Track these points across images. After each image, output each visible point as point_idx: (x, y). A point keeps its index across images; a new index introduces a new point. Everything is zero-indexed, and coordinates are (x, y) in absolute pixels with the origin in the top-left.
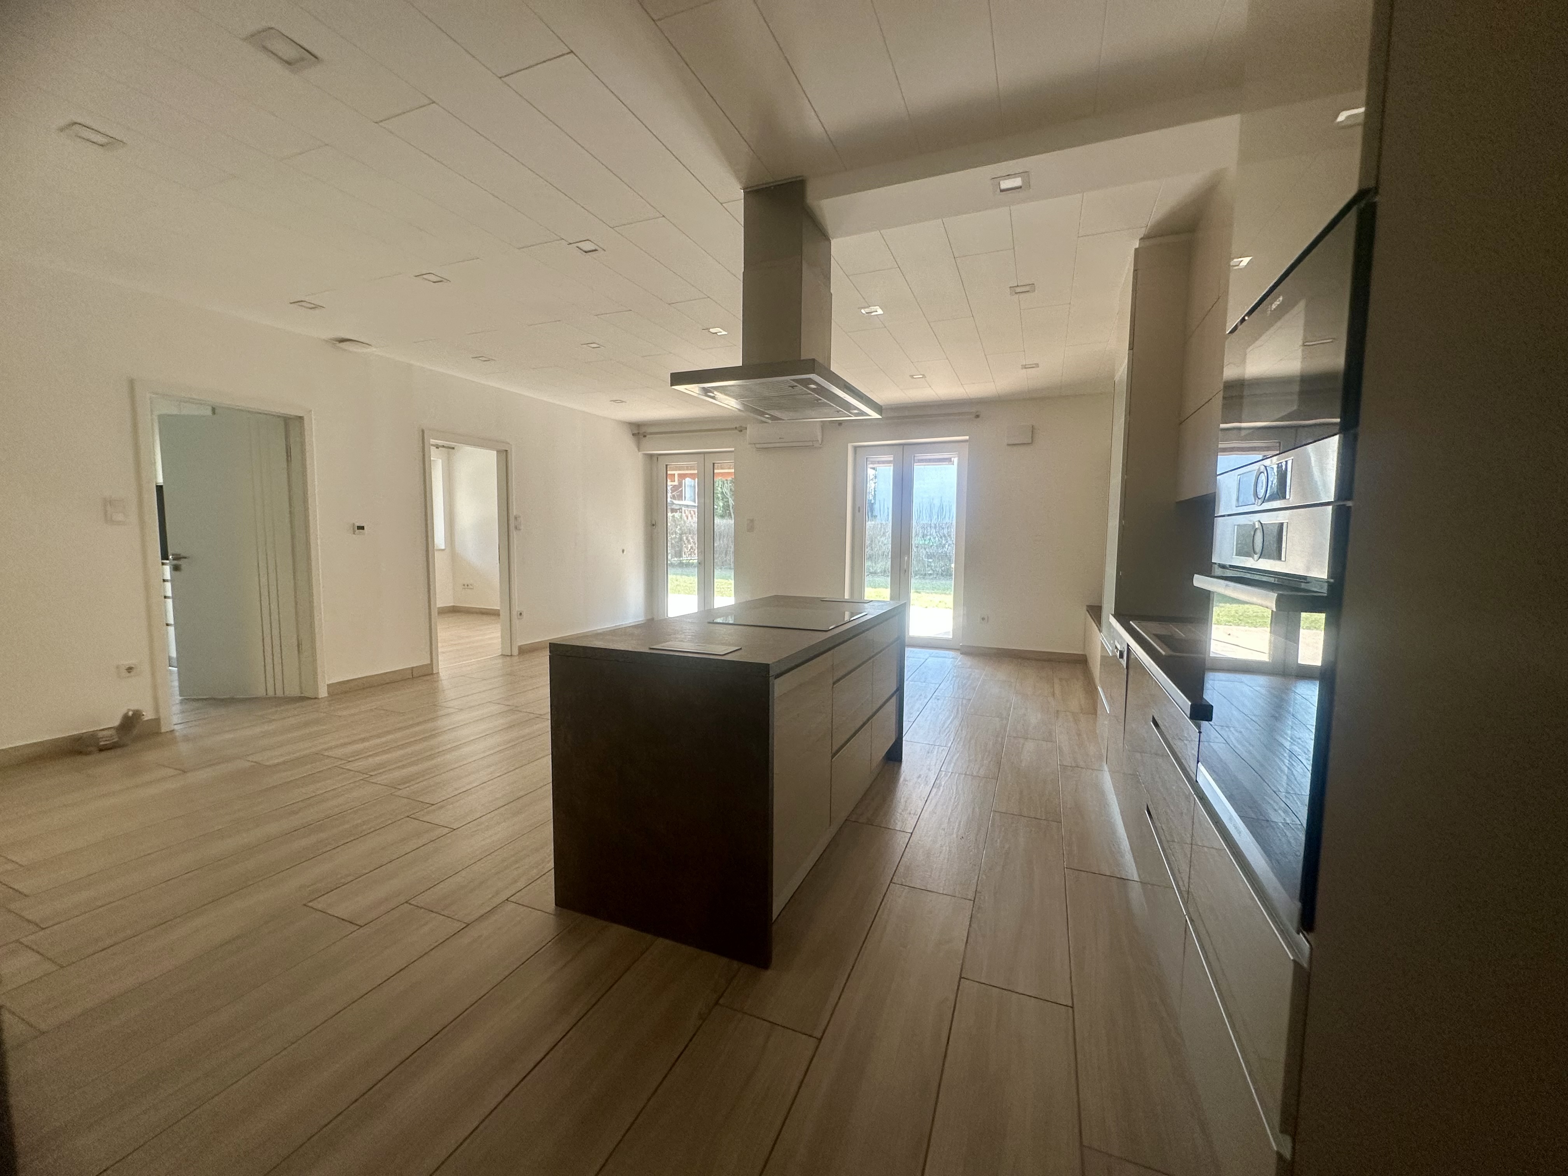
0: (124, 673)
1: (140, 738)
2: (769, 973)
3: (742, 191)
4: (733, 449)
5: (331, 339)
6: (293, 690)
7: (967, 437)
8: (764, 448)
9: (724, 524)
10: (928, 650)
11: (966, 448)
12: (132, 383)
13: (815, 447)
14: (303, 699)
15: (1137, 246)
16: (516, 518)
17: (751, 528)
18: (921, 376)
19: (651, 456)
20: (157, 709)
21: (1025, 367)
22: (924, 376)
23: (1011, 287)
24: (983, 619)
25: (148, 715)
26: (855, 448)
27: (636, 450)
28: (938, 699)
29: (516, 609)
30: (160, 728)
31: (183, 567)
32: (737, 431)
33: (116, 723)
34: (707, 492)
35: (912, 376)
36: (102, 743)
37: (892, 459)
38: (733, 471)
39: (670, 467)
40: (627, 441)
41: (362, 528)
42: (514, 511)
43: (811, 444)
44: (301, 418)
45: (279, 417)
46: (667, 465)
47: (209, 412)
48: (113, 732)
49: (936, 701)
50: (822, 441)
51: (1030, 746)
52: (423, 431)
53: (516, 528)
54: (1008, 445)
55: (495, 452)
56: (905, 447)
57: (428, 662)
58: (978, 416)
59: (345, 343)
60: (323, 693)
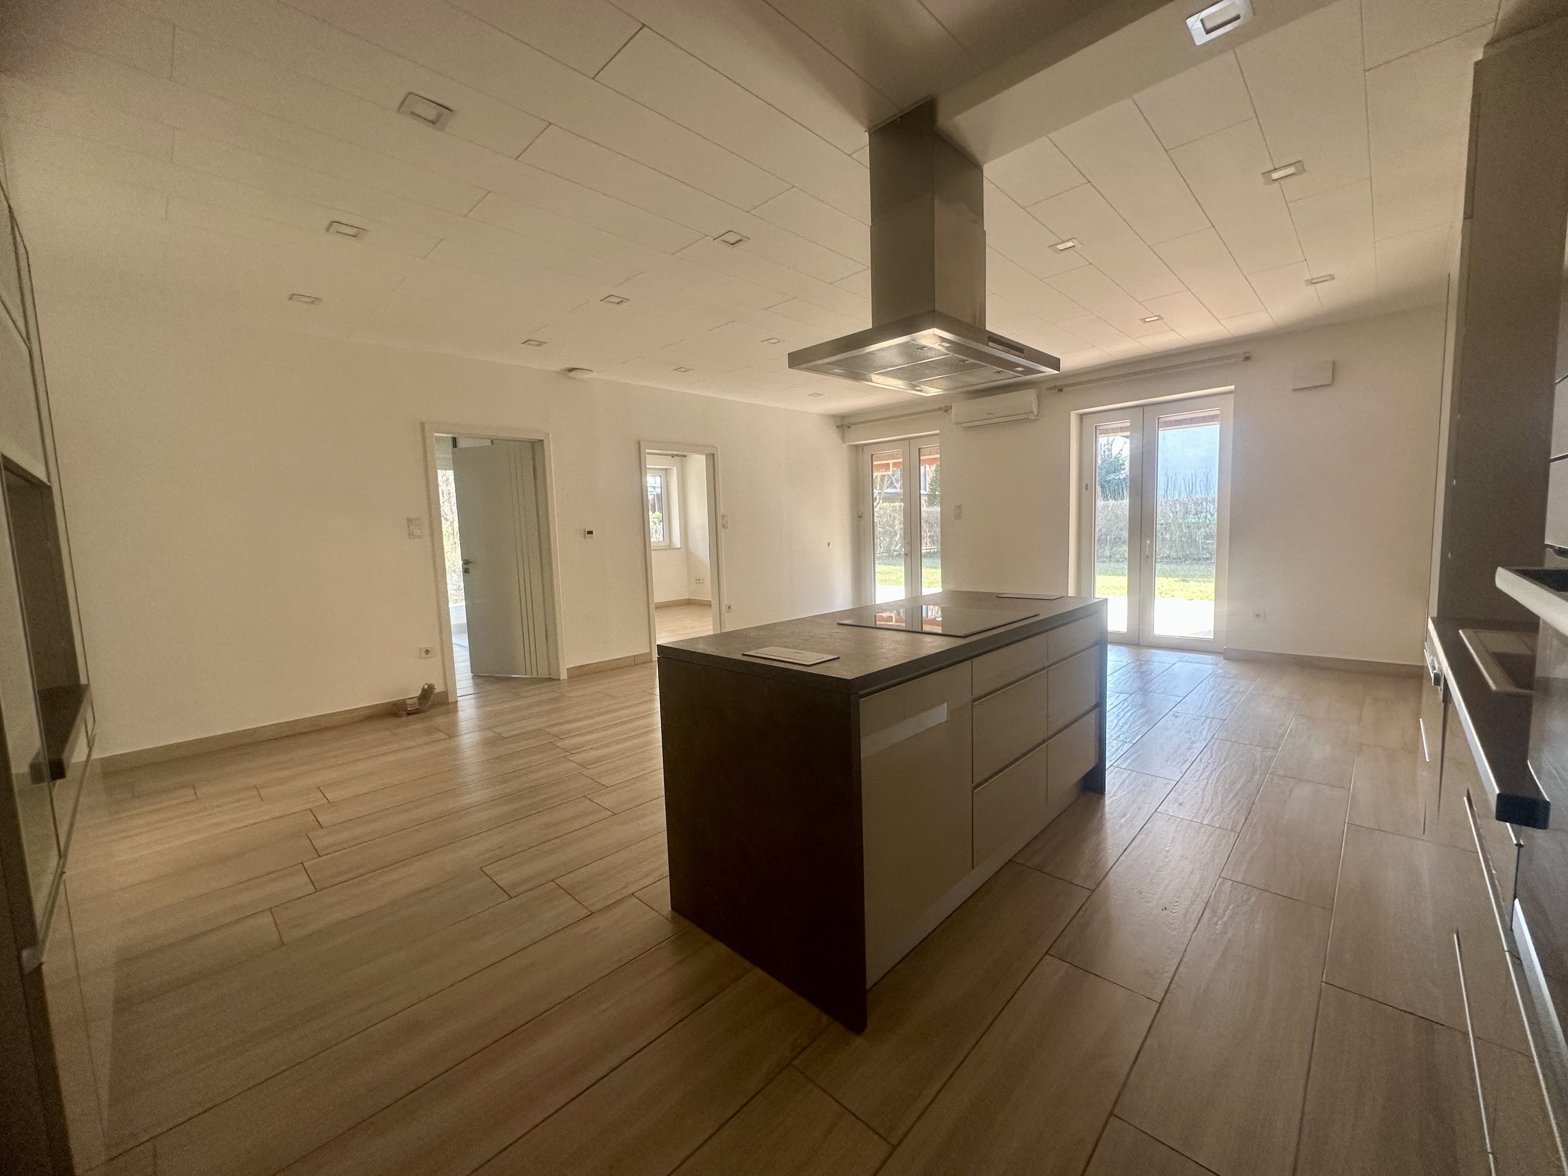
0: (424, 655)
1: (433, 706)
2: (859, 1041)
3: (867, 133)
4: (938, 431)
5: (563, 370)
6: (543, 673)
7: (1232, 387)
8: (972, 427)
9: (930, 511)
10: (1178, 653)
11: (1231, 400)
12: (422, 425)
13: (1031, 420)
14: (550, 679)
15: (1480, 57)
16: (723, 517)
17: (958, 516)
18: (1156, 318)
19: (857, 446)
20: (446, 684)
21: (1312, 282)
22: (1160, 318)
23: (1263, 174)
24: (1258, 616)
25: (439, 689)
26: (1081, 416)
27: (840, 441)
28: (1177, 717)
29: (725, 603)
30: (448, 700)
31: (471, 569)
32: (942, 412)
33: (418, 694)
34: (911, 478)
35: (1143, 320)
36: (408, 709)
37: (1129, 424)
38: (938, 456)
39: (876, 457)
40: (831, 436)
41: (590, 533)
42: (721, 511)
43: (1025, 416)
44: (542, 441)
45: (528, 442)
46: (872, 455)
47: (488, 443)
48: (416, 700)
49: (1173, 718)
50: (1039, 412)
51: (1303, 792)
52: (639, 442)
53: (723, 526)
54: (1295, 390)
55: (704, 457)
56: (1146, 408)
57: (648, 651)
58: (1247, 358)
59: (574, 372)
60: (564, 676)
